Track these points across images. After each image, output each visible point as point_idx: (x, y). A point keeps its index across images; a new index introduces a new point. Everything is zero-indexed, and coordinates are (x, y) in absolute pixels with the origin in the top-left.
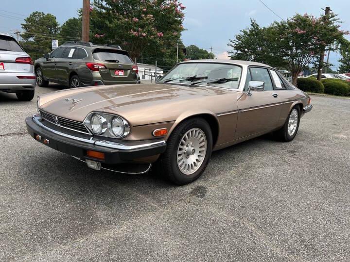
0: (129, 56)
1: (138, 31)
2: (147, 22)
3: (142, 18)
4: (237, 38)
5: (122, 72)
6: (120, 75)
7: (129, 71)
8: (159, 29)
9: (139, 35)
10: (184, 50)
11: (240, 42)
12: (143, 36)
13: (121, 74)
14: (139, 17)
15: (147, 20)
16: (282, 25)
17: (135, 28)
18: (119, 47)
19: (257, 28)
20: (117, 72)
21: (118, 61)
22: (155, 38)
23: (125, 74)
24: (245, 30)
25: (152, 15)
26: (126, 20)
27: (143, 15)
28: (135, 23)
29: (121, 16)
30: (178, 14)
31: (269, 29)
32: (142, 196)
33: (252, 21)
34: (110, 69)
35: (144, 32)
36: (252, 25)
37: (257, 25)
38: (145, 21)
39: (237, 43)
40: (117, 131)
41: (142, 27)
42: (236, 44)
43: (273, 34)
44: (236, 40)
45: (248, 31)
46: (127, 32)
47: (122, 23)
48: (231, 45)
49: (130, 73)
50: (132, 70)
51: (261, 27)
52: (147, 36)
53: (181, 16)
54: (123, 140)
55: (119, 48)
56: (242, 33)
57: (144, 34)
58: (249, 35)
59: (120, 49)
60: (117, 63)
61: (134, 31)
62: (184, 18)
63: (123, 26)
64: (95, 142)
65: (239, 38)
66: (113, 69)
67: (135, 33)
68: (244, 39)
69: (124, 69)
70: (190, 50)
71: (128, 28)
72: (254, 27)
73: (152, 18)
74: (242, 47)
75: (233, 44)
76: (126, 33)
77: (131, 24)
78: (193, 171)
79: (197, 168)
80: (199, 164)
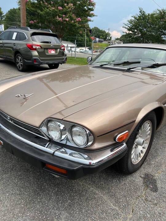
0: (58, 38)
1: (62, 17)
2: (69, 10)
3: (65, 7)
4: (129, 22)
5: (54, 50)
6: (52, 53)
7: (59, 50)
8: (78, 15)
9: (63, 20)
10: (90, 31)
11: (131, 25)
12: (66, 21)
13: (53, 52)
14: (63, 6)
15: (69, 8)
16: (163, 12)
17: (60, 15)
18: (50, 30)
19: (144, 14)
20: (50, 51)
21: (51, 42)
22: (75, 22)
23: (56, 52)
24: (135, 16)
25: (72, 4)
26: (53, 8)
27: (66, 4)
28: (60, 10)
29: (49, 5)
30: (91, 4)
31: (152, 15)
33: (140, 9)
34: (45, 49)
35: (67, 18)
36: (140, 12)
37: (144, 12)
38: (67, 9)
39: (130, 26)
41: (65, 13)
42: (129, 26)
43: (156, 18)
44: (129, 23)
45: (137, 16)
46: (54, 18)
47: (50, 11)
48: (125, 28)
49: (60, 51)
50: (60, 49)
51: (147, 14)
52: (69, 21)
53: (93, 5)
55: (50, 31)
56: (133, 19)
58: (138, 20)
59: (51, 32)
60: (49, 44)
61: (60, 17)
62: (95, 6)
63: (51, 13)
64: (54, 153)
65: (131, 22)
66: (47, 49)
67: (60, 19)
68: (134, 22)
69: (55, 48)
71: (55, 15)
72: (142, 13)
73: (72, 7)
74: (133, 29)
75: (126, 27)
76: (53, 19)
77: (57, 12)
78: (140, 159)
79: (142, 155)
80: (145, 151)
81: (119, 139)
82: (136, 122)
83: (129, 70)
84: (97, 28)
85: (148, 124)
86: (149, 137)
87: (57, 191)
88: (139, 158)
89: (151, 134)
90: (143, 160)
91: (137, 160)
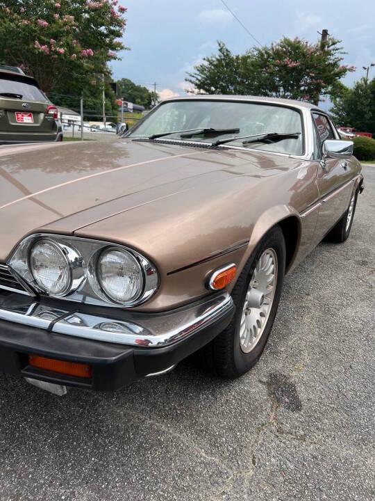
0: (39, 88)
1: (49, 45)
2: (65, 29)
3: (54, 22)
4: (198, 70)
5: (30, 116)
6: (25, 121)
7: (42, 116)
8: (86, 43)
9: (50, 51)
10: (114, 85)
11: (203, 76)
12: (59, 53)
13: (27, 120)
14: (48, 18)
15: (65, 24)
16: (266, 53)
17: (43, 38)
18: (19, 69)
19: (227, 55)
20: (20, 116)
21: (21, 97)
22: (79, 58)
23: (36, 121)
24: (210, 59)
25: (72, 17)
26: (26, 22)
27: (57, 16)
28: (42, 28)
29: (16, 15)
30: (116, 20)
31: (245, 59)
32: (168, 430)
33: (220, 45)
34: (6, 110)
35: (61, 46)
36: (220, 50)
37: (227, 50)
38: (61, 27)
39: (200, 78)
40: (120, 289)
41: (56, 36)
42: (197, 79)
43: (253, 65)
44: (198, 73)
45: (214, 59)
46: (28, 45)
47: (18, 27)
48: (191, 81)
49: (44, 118)
50: (46, 113)
51: (233, 55)
52: (65, 54)
53: (120, 24)
54: (136, 313)
55: (19, 72)
56: (206, 64)
57: (62, 50)
58: (215, 66)
59: (22, 73)
60: (18, 100)
61: (42, 43)
62: (125, 27)
63: (20, 32)
64: (52, 325)
65: (202, 70)
66: (13, 111)
67: (43, 47)
68: (209, 71)
69: (33, 111)
70: (121, 86)
71: (29, 36)
72: (223, 54)
73: (73, 23)
74: (206, 84)
75: (194, 79)
76: (26, 47)
77: (35, 31)
78: (256, 341)
79: (260, 332)
80: (264, 321)
81: (216, 282)
82: (250, 243)
83: (215, 146)
84: (129, 81)
85: (271, 257)
86: (272, 288)
87: (60, 438)
88: (254, 339)
89: (275, 283)
90: (262, 344)
91: (250, 344)
